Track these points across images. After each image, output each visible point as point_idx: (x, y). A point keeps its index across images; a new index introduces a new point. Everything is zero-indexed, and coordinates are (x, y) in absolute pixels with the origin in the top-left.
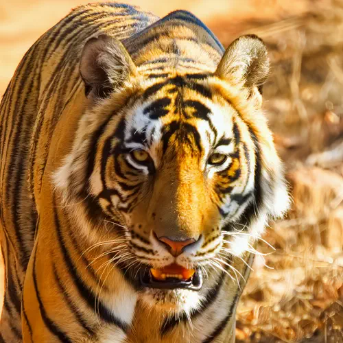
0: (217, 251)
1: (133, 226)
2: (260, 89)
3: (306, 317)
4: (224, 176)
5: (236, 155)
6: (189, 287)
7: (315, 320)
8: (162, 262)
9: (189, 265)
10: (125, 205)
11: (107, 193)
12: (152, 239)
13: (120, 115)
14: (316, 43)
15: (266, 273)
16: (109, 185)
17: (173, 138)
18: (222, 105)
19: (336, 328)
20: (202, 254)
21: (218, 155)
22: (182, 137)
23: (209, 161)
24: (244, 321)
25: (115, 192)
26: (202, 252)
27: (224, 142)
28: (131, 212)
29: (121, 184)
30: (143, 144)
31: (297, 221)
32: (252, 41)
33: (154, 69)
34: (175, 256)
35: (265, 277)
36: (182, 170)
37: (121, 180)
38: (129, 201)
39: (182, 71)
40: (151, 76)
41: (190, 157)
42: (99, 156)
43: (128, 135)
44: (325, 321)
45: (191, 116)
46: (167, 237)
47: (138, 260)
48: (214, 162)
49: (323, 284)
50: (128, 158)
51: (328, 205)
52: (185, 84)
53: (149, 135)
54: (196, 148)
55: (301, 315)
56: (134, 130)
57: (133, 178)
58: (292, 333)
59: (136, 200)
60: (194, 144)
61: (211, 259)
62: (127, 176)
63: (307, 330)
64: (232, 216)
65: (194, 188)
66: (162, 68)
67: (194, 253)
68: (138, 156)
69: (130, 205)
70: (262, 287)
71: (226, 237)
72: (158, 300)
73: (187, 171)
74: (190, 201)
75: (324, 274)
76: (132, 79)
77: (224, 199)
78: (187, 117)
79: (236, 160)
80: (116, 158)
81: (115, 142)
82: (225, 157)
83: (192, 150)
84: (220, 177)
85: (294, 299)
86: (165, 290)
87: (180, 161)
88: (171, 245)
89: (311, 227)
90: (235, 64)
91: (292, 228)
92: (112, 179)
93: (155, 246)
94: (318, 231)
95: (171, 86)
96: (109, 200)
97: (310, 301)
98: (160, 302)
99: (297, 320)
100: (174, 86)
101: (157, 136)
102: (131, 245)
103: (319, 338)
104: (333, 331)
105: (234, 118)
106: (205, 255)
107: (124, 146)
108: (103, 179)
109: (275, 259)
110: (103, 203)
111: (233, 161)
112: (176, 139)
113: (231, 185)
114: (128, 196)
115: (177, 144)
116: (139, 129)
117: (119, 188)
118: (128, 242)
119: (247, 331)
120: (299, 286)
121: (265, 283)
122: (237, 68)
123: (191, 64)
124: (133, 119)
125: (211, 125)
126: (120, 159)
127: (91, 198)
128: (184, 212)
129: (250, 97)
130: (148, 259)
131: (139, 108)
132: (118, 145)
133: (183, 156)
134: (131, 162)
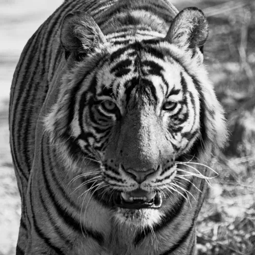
0: (172, 177)
1: (106, 161)
2: (201, 50)
4: (176, 119)
5: (184, 102)
6: (152, 206)
8: (130, 187)
9: (151, 189)
10: (99, 145)
11: (84, 136)
12: (120, 170)
13: (92, 74)
15: (222, 199)
16: (86, 129)
17: (134, 91)
18: (172, 63)
20: (161, 181)
21: (170, 103)
22: (141, 90)
23: (163, 108)
24: (206, 238)
25: (91, 135)
26: (160, 179)
27: (174, 92)
28: (104, 150)
29: (95, 128)
30: (111, 96)
31: (247, 158)
32: (193, 12)
33: (118, 37)
34: (140, 183)
36: (142, 116)
37: (94, 125)
38: (102, 142)
40: (116, 43)
41: (148, 105)
42: (77, 106)
43: (99, 90)
45: (147, 73)
46: (132, 169)
47: (111, 187)
48: (167, 108)
50: (100, 108)
52: (142, 48)
53: (115, 89)
54: (152, 98)
55: (251, 232)
56: (103, 86)
57: (105, 124)
58: (244, 246)
59: (107, 140)
60: (151, 95)
61: (167, 184)
62: (100, 122)
65: (152, 129)
67: (154, 180)
68: (107, 106)
69: (103, 145)
70: (220, 210)
71: (179, 166)
72: (127, 217)
73: (146, 116)
74: (149, 140)
76: (101, 45)
77: (176, 137)
78: (144, 74)
79: (184, 106)
80: (90, 108)
81: (89, 95)
82: (176, 104)
83: (150, 100)
84: (173, 119)
85: (245, 219)
86: (133, 210)
87: (140, 109)
90: (181, 31)
91: (242, 163)
92: (88, 125)
93: (124, 176)
95: (130, 51)
96: (87, 141)
98: (129, 219)
99: (247, 236)
100: (134, 50)
102: (105, 176)
105: (181, 74)
106: (163, 181)
107: (96, 99)
108: (81, 125)
109: (229, 189)
110: (82, 143)
111: (182, 107)
112: (136, 92)
113: (182, 125)
114: (101, 138)
115: (137, 95)
116: (107, 85)
117: (93, 131)
118: (102, 173)
119: (209, 245)
120: (249, 209)
121: (222, 207)
122: (182, 33)
123: (146, 32)
124: (102, 77)
125: (164, 80)
126: (93, 109)
127: (72, 139)
128: (145, 149)
129: (193, 56)
130: (119, 186)
131: (107, 69)
132: (91, 98)
133: (143, 105)
134: (102, 111)
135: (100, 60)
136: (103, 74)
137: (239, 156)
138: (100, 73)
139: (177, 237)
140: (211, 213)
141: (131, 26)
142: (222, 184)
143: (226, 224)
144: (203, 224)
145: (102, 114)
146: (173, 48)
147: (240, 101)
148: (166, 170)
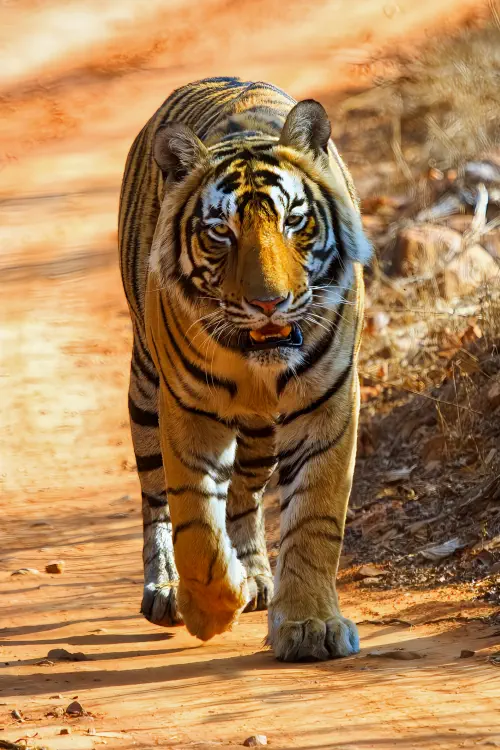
1: (226, 296)
3: (433, 368)
4: (303, 235)
5: (311, 214)
6: (290, 344)
7: (442, 369)
8: (259, 323)
9: (283, 322)
10: (216, 279)
11: (198, 271)
12: (243, 304)
13: (196, 195)
14: (413, 105)
15: (390, 330)
16: (197, 262)
17: (247, 207)
19: (464, 374)
21: (294, 217)
22: (256, 204)
23: (287, 223)
24: (375, 378)
25: (204, 268)
27: (297, 203)
28: (222, 284)
29: (208, 259)
30: (221, 218)
31: (415, 277)
32: (309, 106)
33: (223, 147)
34: (269, 315)
35: (389, 334)
36: (261, 235)
37: (206, 255)
38: (219, 274)
39: (249, 145)
40: (221, 154)
41: (267, 222)
42: (183, 236)
43: (206, 212)
44: (452, 369)
45: (262, 184)
46: (257, 300)
47: (237, 326)
49: (446, 335)
50: (210, 233)
51: (443, 259)
52: (253, 156)
53: (225, 208)
54: (271, 213)
55: (429, 367)
56: (210, 207)
57: (218, 251)
58: (422, 384)
59: (224, 271)
60: (269, 209)
62: (213, 250)
63: (436, 380)
64: (317, 274)
65: (275, 250)
66: (230, 145)
67: (286, 310)
68: (219, 230)
69: (219, 278)
70: (388, 343)
72: (263, 360)
73: (266, 235)
74: (273, 263)
75: (446, 325)
76: (203, 160)
77: (306, 257)
78: (258, 186)
79: (312, 218)
80: (199, 235)
81: (195, 220)
82: (301, 218)
83: (268, 215)
84: (299, 236)
85: (420, 351)
86: (267, 350)
87: (258, 228)
88: (263, 306)
89: (429, 282)
90: (297, 130)
91: (410, 284)
92: (200, 256)
93: (249, 311)
94: (435, 285)
95: (238, 161)
96: (202, 278)
97: (436, 353)
98: (265, 363)
99: (425, 372)
100: (243, 160)
101: (233, 208)
102: (227, 314)
103: (449, 386)
104: (461, 378)
105: (303, 181)
107: (204, 223)
108: (191, 258)
109: (397, 316)
110: (197, 281)
111: (309, 219)
112: (250, 208)
113: (312, 241)
114: (217, 269)
115: (252, 213)
116: (215, 205)
117: (206, 263)
118: (224, 312)
119: (379, 388)
120: (424, 339)
121: (391, 341)
122: (300, 133)
123: (256, 137)
124: (208, 197)
125: (283, 190)
126: (202, 235)
127: (184, 277)
128: (270, 274)
129: (316, 157)
130: (245, 323)
131: (212, 186)
132: (198, 224)
133: (260, 222)
134: (213, 236)
135: (203, 177)
136: (209, 193)
137: (405, 275)
138: (205, 192)
139: (331, 379)
140: (378, 349)
141: (237, 133)
142: (388, 312)
143: (398, 360)
144: (370, 363)
145: (213, 240)
146: (289, 151)
147: (401, 209)
148: (298, 297)
